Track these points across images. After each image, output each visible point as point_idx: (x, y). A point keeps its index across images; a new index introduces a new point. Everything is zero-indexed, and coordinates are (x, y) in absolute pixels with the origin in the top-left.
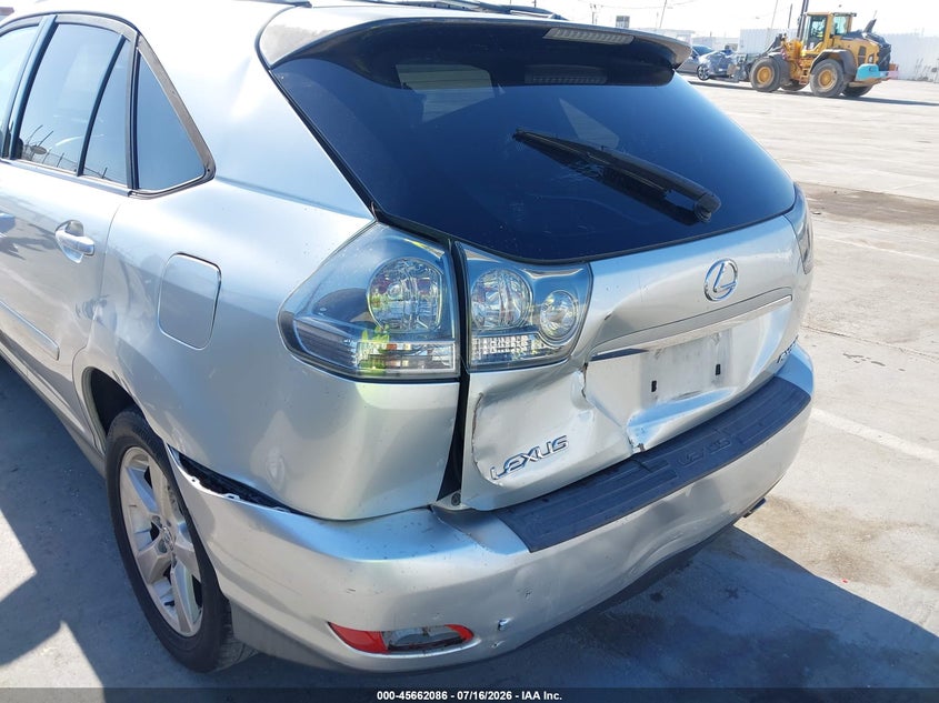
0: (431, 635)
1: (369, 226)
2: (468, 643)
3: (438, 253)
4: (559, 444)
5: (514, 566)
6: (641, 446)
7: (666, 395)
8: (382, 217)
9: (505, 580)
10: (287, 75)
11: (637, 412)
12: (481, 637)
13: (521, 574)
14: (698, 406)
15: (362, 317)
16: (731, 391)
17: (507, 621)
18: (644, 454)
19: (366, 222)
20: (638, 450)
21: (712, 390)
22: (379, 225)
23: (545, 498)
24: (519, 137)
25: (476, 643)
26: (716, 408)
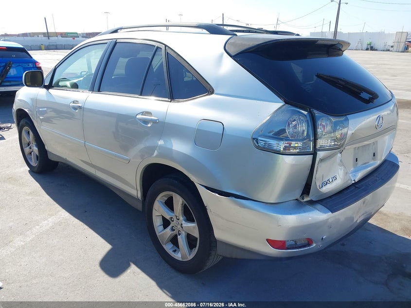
0: (298, 244)
1: (283, 106)
2: (311, 246)
3: (305, 113)
4: (335, 178)
5: (327, 218)
6: (354, 180)
7: (360, 162)
8: (286, 103)
9: (325, 222)
10: (240, 58)
11: (352, 169)
12: (316, 243)
13: (330, 221)
14: (368, 168)
15: (284, 135)
16: (378, 162)
17: (325, 237)
18: (356, 183)
19: (282, 104)
20: (354, 182)
21: (372, 162)
22: (287, 105)
23: (331, 197)
24: (318, 76)
25: (314, 245)
26: (373, 169)
